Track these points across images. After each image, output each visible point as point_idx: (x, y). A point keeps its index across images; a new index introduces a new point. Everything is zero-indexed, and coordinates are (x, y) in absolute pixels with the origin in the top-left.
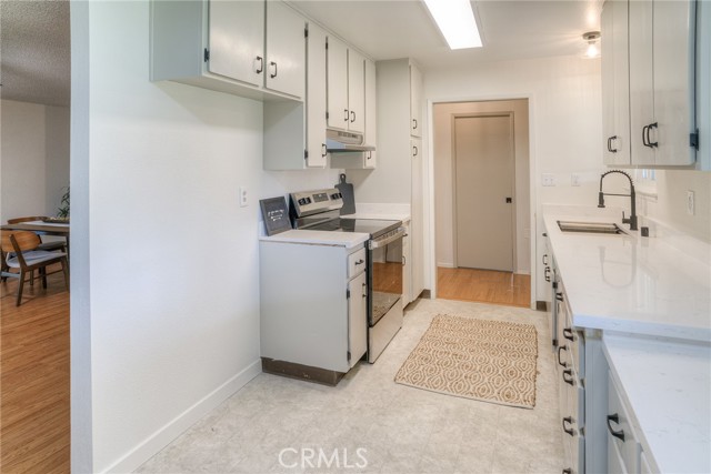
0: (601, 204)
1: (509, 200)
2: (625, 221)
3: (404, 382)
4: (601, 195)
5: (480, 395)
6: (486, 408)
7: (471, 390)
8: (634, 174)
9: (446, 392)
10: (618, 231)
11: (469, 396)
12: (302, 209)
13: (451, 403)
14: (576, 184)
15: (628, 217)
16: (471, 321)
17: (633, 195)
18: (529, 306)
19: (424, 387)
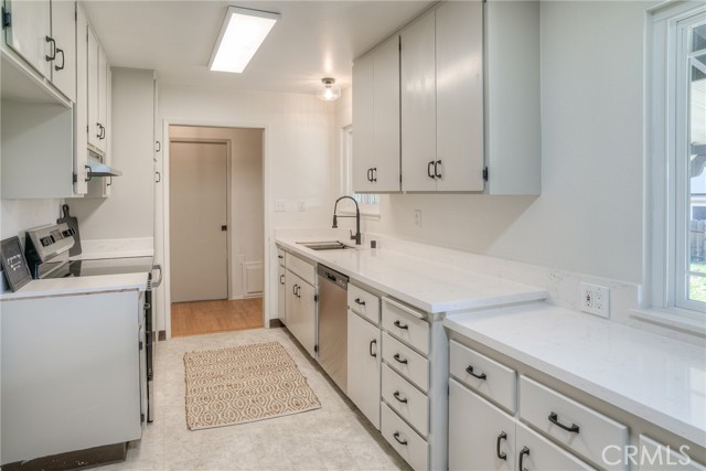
0: (335, 225)
1: (224, 228)
2: (353, 238)
3: (199, 427)
4: (335, 217)
5: (276, 411)
6: (287, 421)
7: (265, 411)
8: (358, 197)
9: (245, 421)
10: (343, 247)
11: (267, 416)
12: (44, 252)
13: (257, 428)
14: (302, 209)
15: (354, 234)
16: (221, 352)
17: (358, 216)
18: (262, 326)
19: (222, 424)
